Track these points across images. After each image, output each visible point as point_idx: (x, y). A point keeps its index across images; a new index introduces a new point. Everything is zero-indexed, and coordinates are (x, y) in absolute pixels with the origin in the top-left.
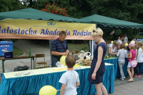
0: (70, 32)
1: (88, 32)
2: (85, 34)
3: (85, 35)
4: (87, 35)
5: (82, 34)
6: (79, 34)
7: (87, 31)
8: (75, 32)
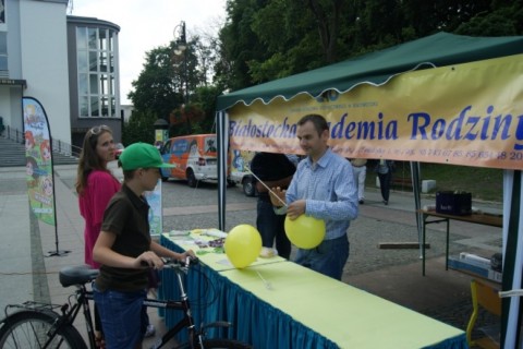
0: (395, 123)
1: (493, 115)
2: (474, 132)
3: (471, 137)
4: (484, 137)
5: (458, 131)
6: (441, 133)
7: (490, 109)
8: (421, 121)
